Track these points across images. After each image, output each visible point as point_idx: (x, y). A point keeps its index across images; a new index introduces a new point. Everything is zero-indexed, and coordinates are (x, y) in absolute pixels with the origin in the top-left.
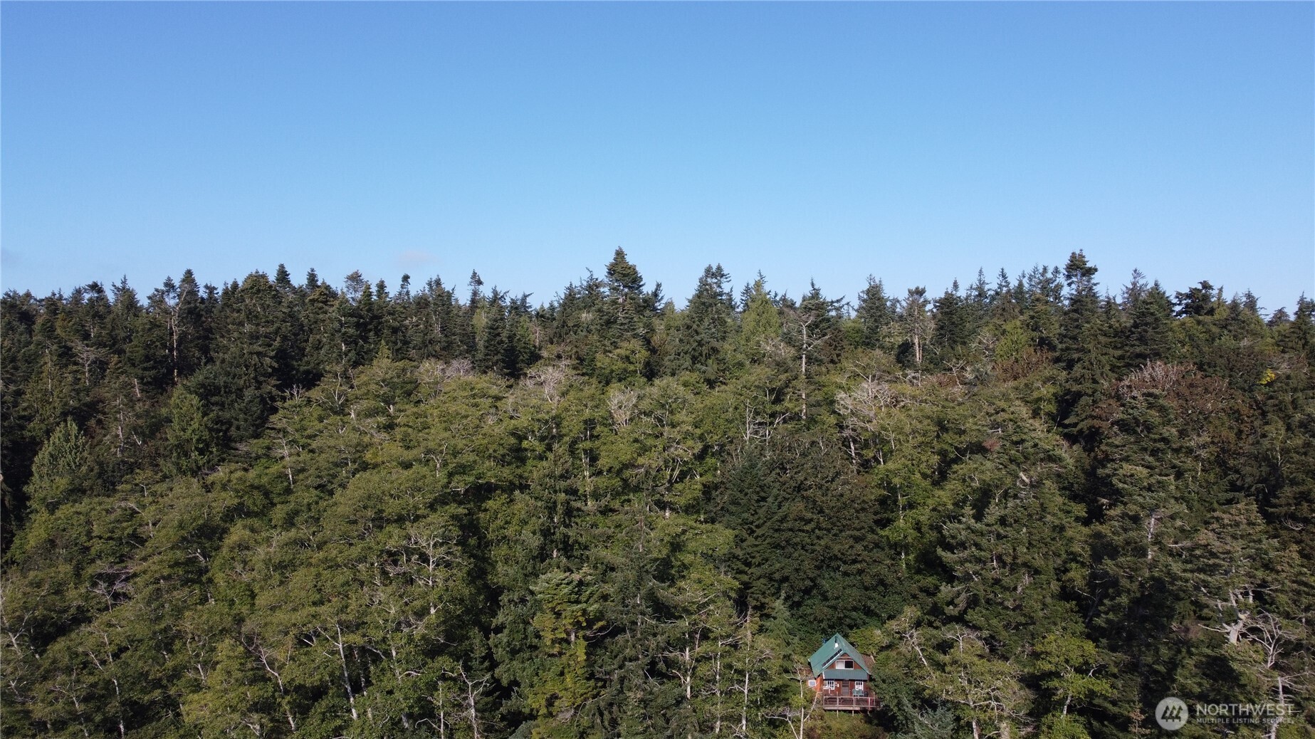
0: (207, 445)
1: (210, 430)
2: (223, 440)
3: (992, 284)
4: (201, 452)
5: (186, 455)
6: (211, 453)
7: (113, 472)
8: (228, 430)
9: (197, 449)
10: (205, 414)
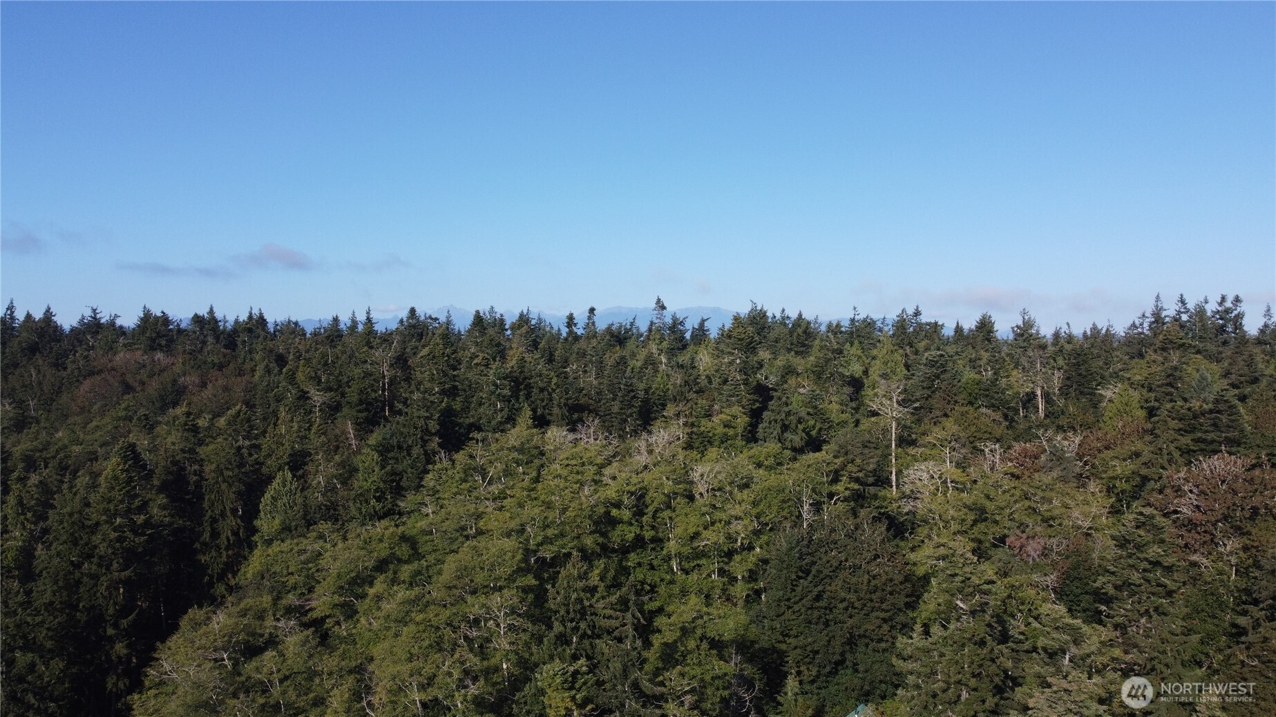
0: (384, 493)
1: (385, 482)
2: (396, 489)
3: (1170, 310)
4: (378, 499)
5: (367, 502)
6: (387, 499)
7: (315, 513)
8: (401, 479)
9: (374, 497)
10: (383, 467)
